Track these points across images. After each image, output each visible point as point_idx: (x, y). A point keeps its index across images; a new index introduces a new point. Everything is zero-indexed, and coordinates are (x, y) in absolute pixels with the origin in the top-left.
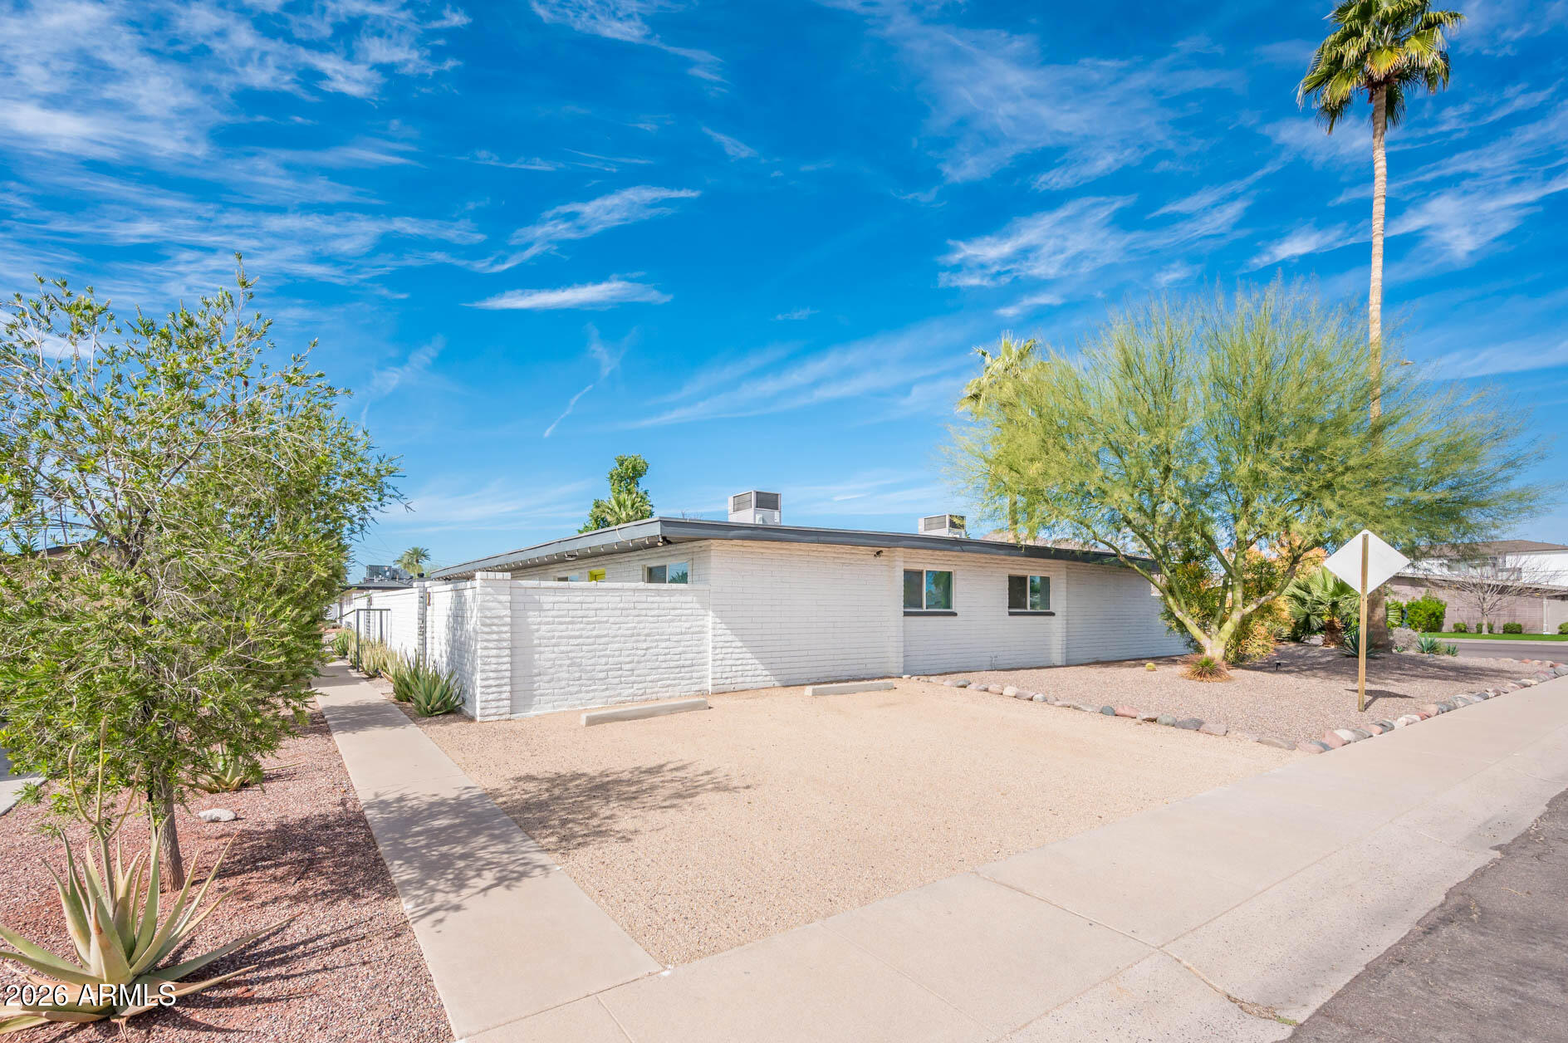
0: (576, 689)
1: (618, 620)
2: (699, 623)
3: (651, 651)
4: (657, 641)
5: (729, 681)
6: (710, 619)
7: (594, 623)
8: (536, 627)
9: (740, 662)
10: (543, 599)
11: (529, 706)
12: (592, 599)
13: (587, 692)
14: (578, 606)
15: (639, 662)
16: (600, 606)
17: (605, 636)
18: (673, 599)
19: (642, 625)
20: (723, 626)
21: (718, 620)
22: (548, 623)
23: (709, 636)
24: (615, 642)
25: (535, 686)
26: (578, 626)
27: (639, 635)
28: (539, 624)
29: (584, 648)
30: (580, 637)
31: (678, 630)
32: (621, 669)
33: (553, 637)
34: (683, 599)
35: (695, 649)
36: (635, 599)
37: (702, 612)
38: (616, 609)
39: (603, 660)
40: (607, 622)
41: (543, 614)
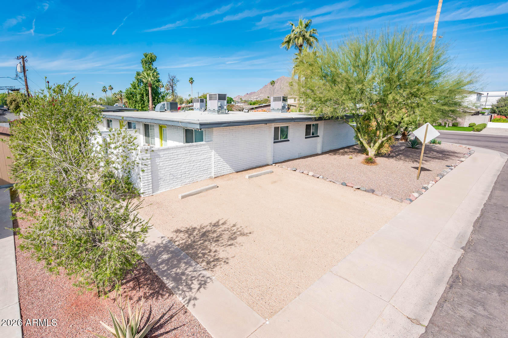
0: (172, 182)
1: (184, 157)
2: (209, 155)
3: (195, 166)
4: (197, 162)
5: (219, 173)
6: (213, 153)
7: (177, 159)
8: (159, 163)
9: (222, 166)
10: (160, 153)
11: (158, 190)
12: (175, 151)
13: (176, 182)
14: (172, 154)
15: (191, 170)
16: (178, 153)
17: (180, 163)
18: (201, 148)
19: (192, 158)
20: (217, 155)
21: (216, 153)
22: (162, 162)
23: (213, 159)
24: (184, 165)
25: (160, 183)
26: (172, 161)
27: (191, 161)
28: (160, 162)
29: (174, 168)
30: (173, 165)
31: (203, 158)
32: (186, 173)
33: (164, 166)
34: (204, 147)
35: (209, 163)
36: (189, 149)
37: (210, 151)
38: (184, 153)
39: (180, 171)
40: (181, 158)
41: (161, 158)
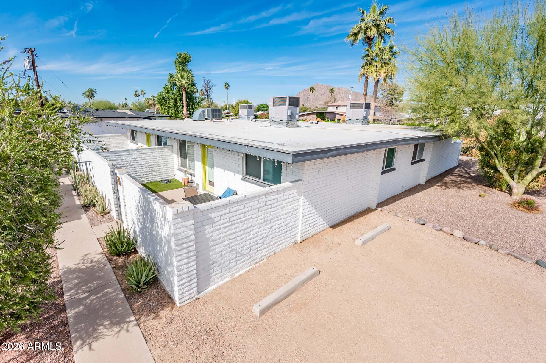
0: (234, 264)
1: (257, 215)
2: (296, 204)
3: (273, 228)
4: (276, 221)
5: (308, 233)
6: (302, 200)
7: (244, 221)
8: (210, 235)
9: (313, 221)
10: (214, 215)
11: (208, 285)
12: (242, 207)
13: (240, 263)
14: (235, 214)
15: (267, 237)
16: (247, 210)
17: (250, 227)
18: (285, 194)
19: (268, 215)
20: (308, 203)
21: (306, 201)
22: (217, 230)
23: (301, 211)
24: (255, 229)
25: (211, 271)
26: (235, 226)
27: (267, 221)
28: (212, 232)
29: (238, 238)
30: (236, 232)
31: (286, 212)
32: (257, 244)
33: (220, 238)
34: (290, 192)
35: (294, 220)
36: (266, 199)
37: (298, 197)
38: (256, 209)
39: (248, 242)
40: (251, 218)
41: (214, 225)
